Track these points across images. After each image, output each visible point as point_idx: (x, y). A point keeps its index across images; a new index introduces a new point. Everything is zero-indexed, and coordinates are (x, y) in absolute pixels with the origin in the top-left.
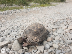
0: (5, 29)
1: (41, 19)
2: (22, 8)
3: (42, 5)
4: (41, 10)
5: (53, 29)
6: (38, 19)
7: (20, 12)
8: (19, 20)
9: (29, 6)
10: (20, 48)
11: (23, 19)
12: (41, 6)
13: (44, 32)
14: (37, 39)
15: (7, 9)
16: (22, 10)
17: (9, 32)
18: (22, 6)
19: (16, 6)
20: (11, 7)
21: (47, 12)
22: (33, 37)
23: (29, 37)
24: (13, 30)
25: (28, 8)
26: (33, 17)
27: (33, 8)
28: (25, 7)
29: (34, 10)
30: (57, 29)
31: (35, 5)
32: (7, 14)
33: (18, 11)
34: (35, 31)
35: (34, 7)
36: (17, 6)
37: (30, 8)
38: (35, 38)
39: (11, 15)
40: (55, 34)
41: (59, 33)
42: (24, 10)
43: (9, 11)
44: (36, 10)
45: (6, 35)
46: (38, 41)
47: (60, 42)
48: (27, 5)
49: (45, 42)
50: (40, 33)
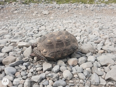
0: (43, 29)
13: (64, 47)
15: (67, 1)
27: (113, 3)
32: (63, 9)
33: (81, 6)
43: (68, 5)
46: (46, 56)
50: (55, 46)
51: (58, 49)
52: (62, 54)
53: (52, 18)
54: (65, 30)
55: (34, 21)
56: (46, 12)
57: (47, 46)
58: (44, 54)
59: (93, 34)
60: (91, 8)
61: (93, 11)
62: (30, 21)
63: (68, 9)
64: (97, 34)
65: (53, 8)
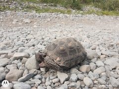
0: (32, 38)
1: (93, 35)
2: (69, 12)
3: (105, 12)
4: (99, 21)
5: (102, 54)
6: (87, 33)
7: (63, 19)
8: (57, 30)
9: (82, 10)
10: (35, 67)
11: (63, 29)
12: (103, 14)
13: (77, 54)
14: (60, 61)
15: (46, 11)
16: (68, 15)
17: (35, 43)
18: (71, 9)
19: (61, 8)
20: (53, 8)
21: (110, 26)
22: (54, 57)
23: (50, 54)
24: (41, 42)
25: (78, 13)
26: (80, 29)
27: (87, 15)
28: (74, 11)
29: (87, 18)
30: (109, 57)
31: (93, 11)
32: (45, 17)
33: (61, 15)
34: (61, 48)
35: (91, 14)
36: (63, 9)
37: (82, 14)
38: (58, 59)
39: (49, 20)
40: (99, 63)
41: (107, 64)
42: (72, 15)
43: (48, 14)
44: (91, 19)
45: (29, 47)
46: (61, 65)
47: (100, 78)
48: (79, 9)
49: (74, 70)
50: (68, 53)
51: (72, 57)
52: (76, 61)
53: (35, 26)
54: (55, 38)
55: (16, 29)
56: (28, 21)
57: (60, 54)
58: (58, 63)
59: (84, 41)
60: (71, 18)
61: (73, 20)
62: (11, 30)
63: (49, 17)
64: (88, 41)
65: (33, 17)
